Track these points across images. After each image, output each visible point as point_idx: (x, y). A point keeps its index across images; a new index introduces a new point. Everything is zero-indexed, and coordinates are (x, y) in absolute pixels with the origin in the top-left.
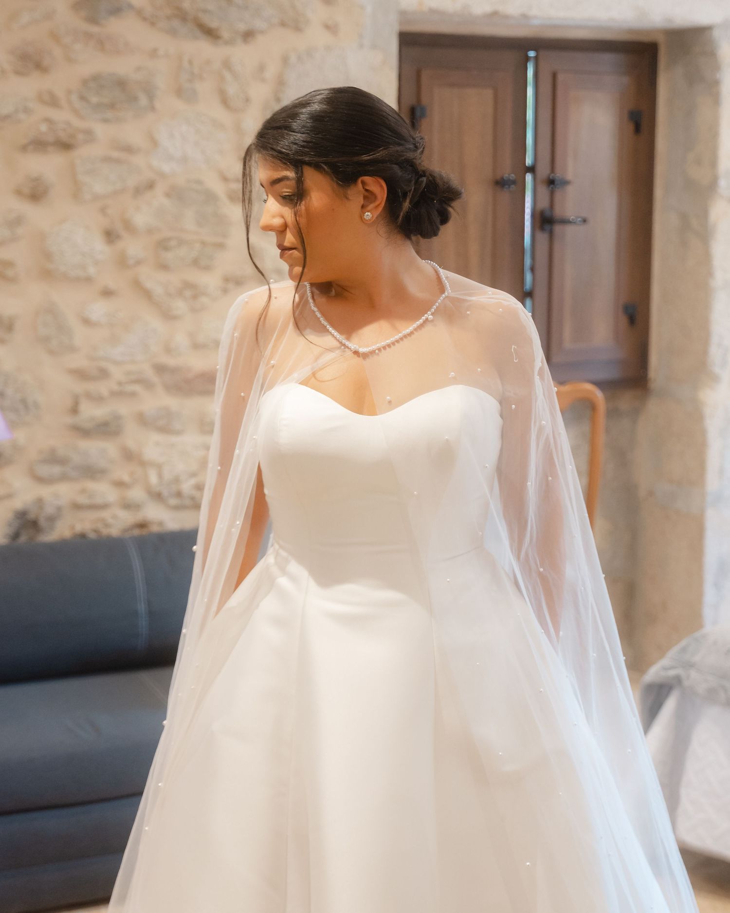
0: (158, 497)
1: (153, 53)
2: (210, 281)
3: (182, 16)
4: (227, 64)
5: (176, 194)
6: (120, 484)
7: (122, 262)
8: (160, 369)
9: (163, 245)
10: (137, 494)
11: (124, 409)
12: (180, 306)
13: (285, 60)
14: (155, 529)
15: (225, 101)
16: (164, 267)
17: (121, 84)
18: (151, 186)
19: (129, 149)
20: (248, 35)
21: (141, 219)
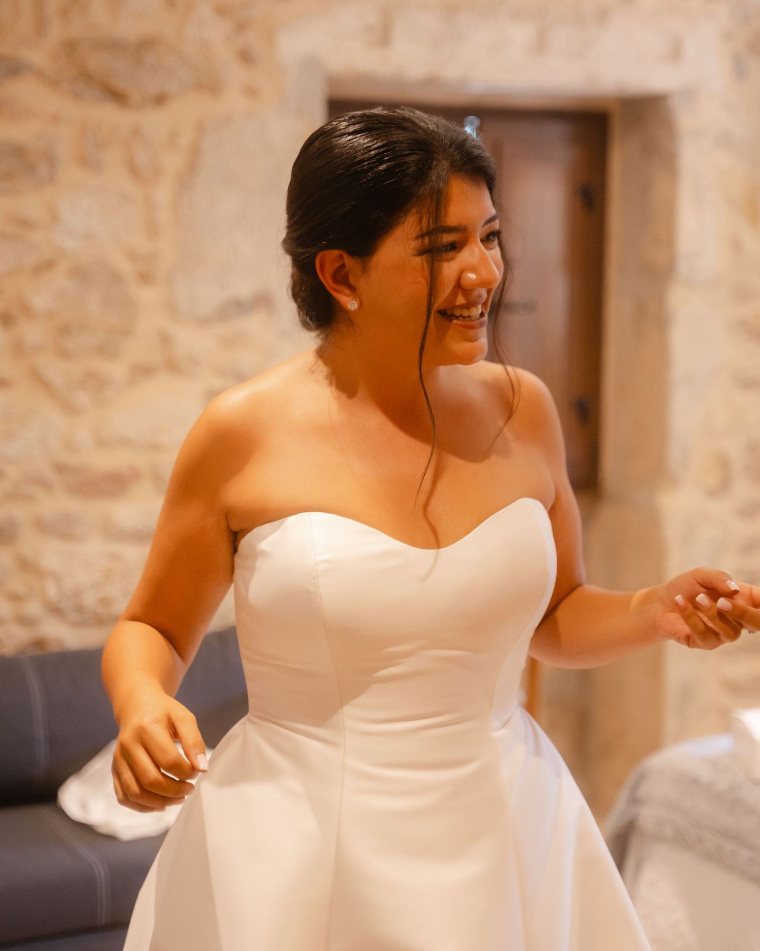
0: (56, 611)
1: (55, 119)
2: (117, 370)
3: (87, 77)
4: (136, 132)
5: (80, 274)
6: (15, 597)
7: (19, 349)
8: (61, 468)
9: (64, 330)
10: (33, 608)
11: (20, 513)
12: (83, 398)
13: (200, 128)
14: (53, 648)
15: (133, 170)
16: (64, 354)
17: (19, 152)
18: (50, 265)
19: (26, 224)
20: (160, 100)
21: (40, 300)
